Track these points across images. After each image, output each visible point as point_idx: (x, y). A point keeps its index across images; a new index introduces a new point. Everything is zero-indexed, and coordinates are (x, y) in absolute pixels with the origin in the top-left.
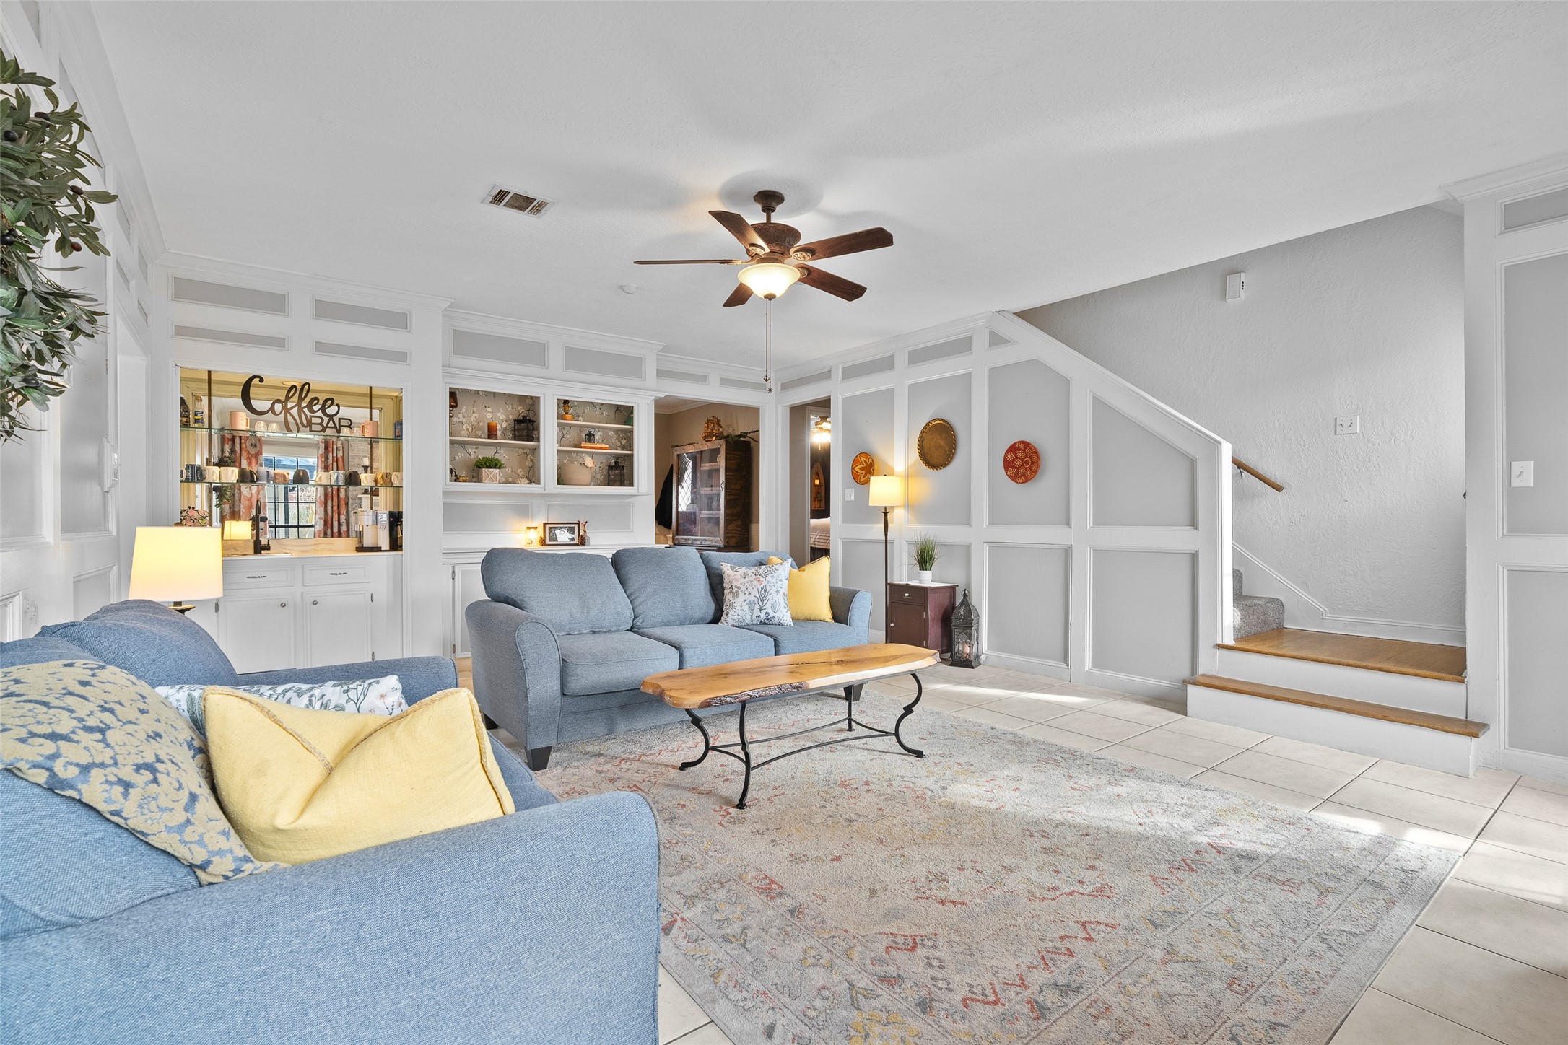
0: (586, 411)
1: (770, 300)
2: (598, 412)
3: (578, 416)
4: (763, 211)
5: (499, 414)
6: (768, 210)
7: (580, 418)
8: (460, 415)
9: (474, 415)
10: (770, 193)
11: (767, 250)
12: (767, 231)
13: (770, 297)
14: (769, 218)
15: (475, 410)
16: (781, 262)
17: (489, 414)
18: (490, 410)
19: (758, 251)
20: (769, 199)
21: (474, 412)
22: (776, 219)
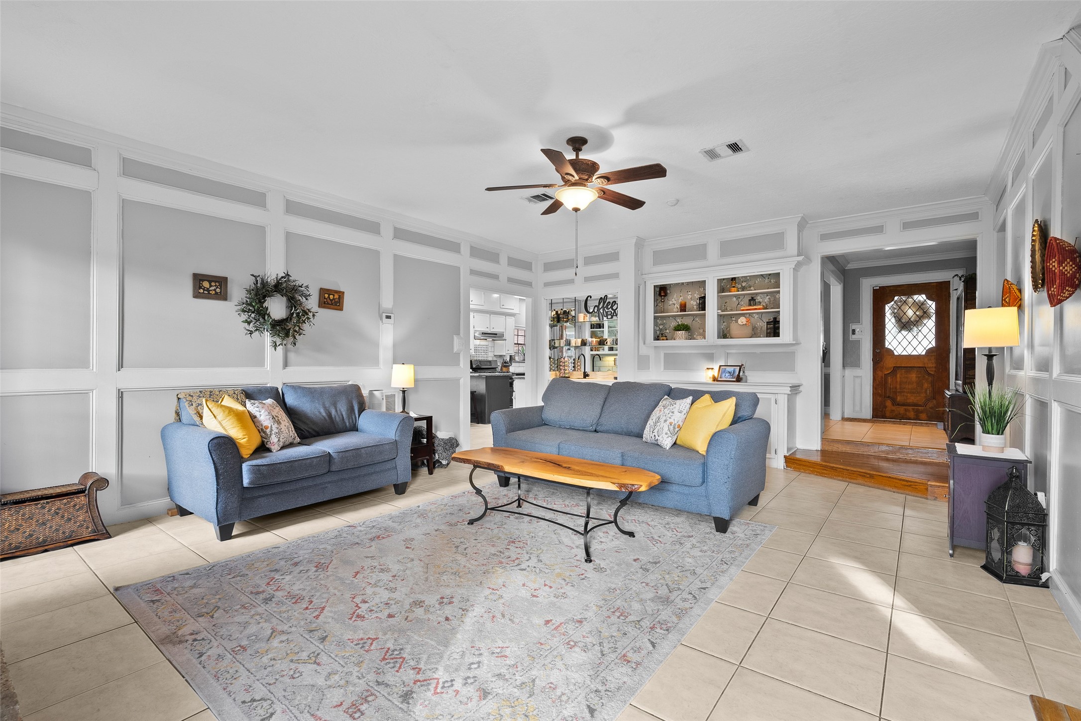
0: (757, 282)
1: (576, 212)
2: (767, 281)
3: (750, 287)
4: (574, 151)
5: (695, 295)
6: (577, 150)
7: (752, 288)
8: (673, 300)
9: (681, 298)
10: (577, 138)
11: (577, 177)
12: (576, 164)
13: (576, 210)
14: (577, 155)
15: (681, 295)
16: (585, 186)
17: (690, 296)
18: (689, 293)
19: (570, 178)
20: (578, 143)
21: (681, 296)
22: (582, 156)
